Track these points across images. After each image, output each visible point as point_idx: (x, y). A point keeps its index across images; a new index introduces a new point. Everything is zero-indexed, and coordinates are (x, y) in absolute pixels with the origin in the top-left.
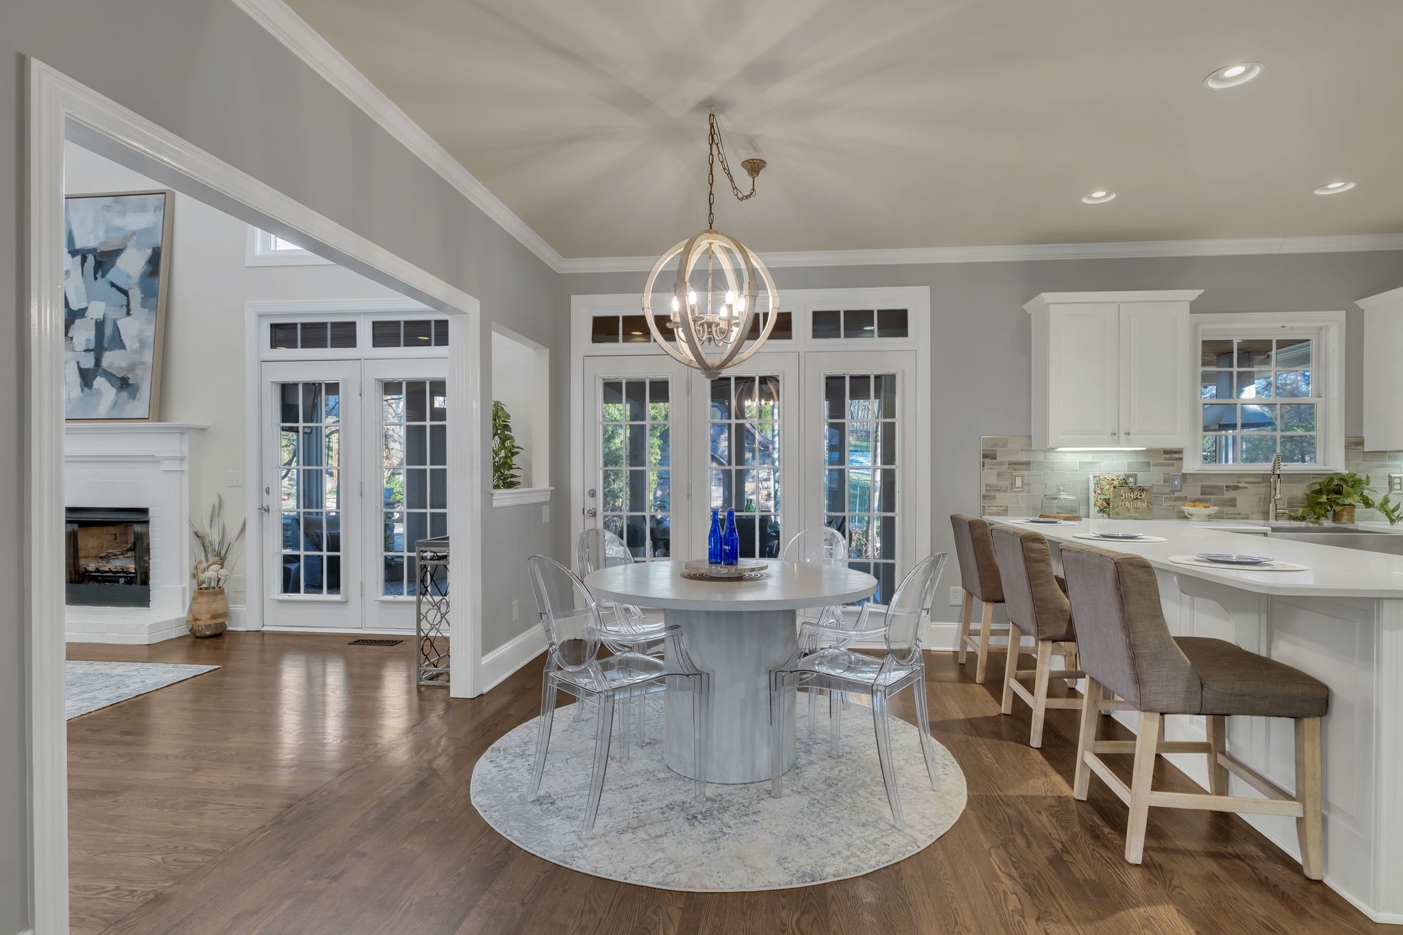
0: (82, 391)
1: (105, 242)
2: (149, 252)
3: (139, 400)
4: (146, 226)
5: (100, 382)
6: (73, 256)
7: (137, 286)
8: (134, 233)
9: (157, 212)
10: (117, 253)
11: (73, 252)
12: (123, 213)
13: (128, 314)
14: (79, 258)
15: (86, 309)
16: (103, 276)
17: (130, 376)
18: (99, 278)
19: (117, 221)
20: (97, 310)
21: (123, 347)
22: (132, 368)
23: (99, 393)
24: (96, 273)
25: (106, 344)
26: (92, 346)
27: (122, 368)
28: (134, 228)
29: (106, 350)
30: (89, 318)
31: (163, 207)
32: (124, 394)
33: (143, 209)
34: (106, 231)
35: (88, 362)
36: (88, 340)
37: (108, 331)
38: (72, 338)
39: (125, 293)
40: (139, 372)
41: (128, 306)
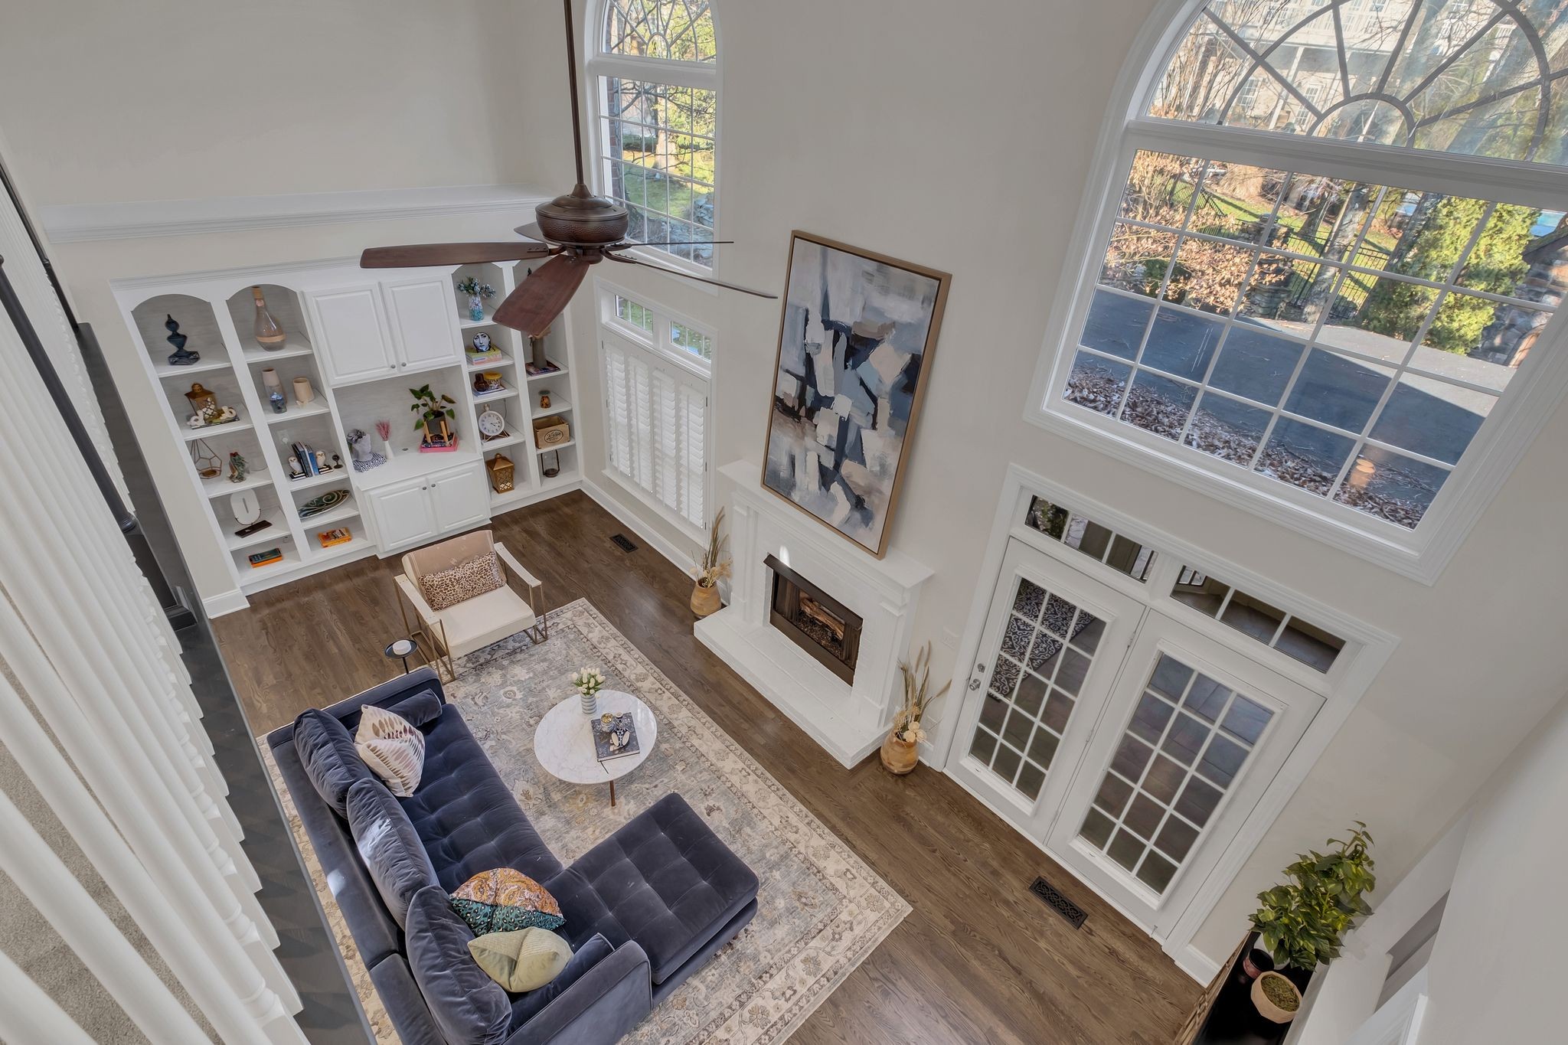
0: (820, 489)
1: (860, 323)
2: (908, 357)
3: (871, 529)
4: (909, 321)
5: (836, 488)
6: (826, 329)
7: (887, 397)
8: (894, 324)
9: (925, 305)
10: (871, 343)
11: (828, 324)
12: (885, 290)
13: (874, 426)
14: (831, 333)
15: (832, 399)
16: (854, 367)
17: (866, 499)
18: (849, 368)
19: (878, 301)
20: (843, 406)
21: (863, 462)
22: (869, 492)
23: (834, 499)
24: (846, 360)
25: (847, 451)
26: (834, 445)
27: (860, 486)
28: (896, 317)
29: (847, 457)
30: (834, 411)
31: (934, 299)
32: (857, 515)
33: (909, 293)
34: (864, 308)
35: (829, 462)
36: (830, 436)
37: (851, 436)
38: (816, 426)
39: (874, 399)
40: (875, 499)
41: (875, 416)
